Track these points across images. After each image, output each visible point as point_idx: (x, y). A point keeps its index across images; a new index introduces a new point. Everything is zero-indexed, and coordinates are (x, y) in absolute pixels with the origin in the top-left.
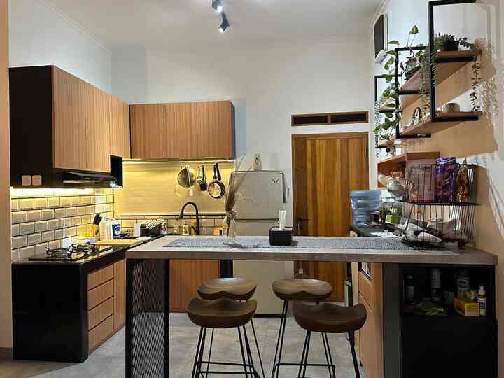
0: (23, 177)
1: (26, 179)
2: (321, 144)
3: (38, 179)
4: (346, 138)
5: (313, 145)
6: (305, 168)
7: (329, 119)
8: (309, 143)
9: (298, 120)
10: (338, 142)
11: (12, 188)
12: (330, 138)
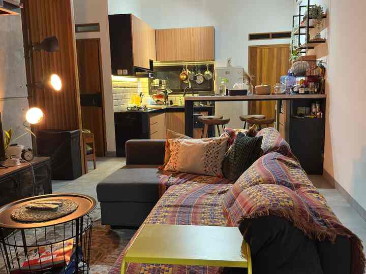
0: (118, 70)
1: (120, 72)
2: (266, 51)
3: (126, 72)
4: (280, 47)
5: (261, 52)
6: (255, 65)
7: (271, 35)
8: (258, 51)
9: (253, 37)
10: (276, 50)
11: (112, 76)
12: (270, 48)
